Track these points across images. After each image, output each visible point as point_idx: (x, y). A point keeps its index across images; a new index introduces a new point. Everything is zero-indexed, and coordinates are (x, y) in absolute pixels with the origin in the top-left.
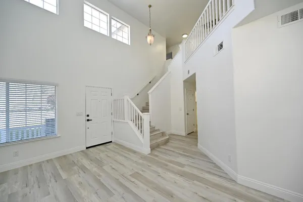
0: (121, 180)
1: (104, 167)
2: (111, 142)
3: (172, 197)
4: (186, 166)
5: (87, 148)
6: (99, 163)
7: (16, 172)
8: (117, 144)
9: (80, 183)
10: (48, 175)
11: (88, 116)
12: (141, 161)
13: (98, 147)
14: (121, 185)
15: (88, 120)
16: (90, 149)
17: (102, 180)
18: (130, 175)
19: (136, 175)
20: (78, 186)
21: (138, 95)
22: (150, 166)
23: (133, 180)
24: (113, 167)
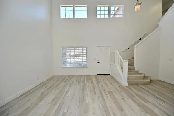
0: (103, 92)
1: (99, 84)
2: (109, 75)
3: (122, 111)
4: (149, 103)
5: (98, 75)
6: (98, 82)
7: (76, 76)
8: (111, 76)
9: (88, 86)
10: (82, 80)
11: (98, 60)
12: (118, 88)
13: (102, 75)
14: (101, 93)
15: (98, 62)
16: (99, 75)
17: (95, 88)
18: (108, 92)
19: (110, 93)
20: (87, 86)
21: (128, 49)
22: (121, 92)
23: (107, 93)
24: (103, 85)
